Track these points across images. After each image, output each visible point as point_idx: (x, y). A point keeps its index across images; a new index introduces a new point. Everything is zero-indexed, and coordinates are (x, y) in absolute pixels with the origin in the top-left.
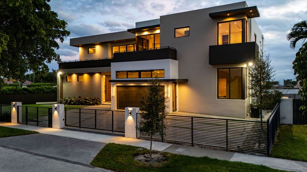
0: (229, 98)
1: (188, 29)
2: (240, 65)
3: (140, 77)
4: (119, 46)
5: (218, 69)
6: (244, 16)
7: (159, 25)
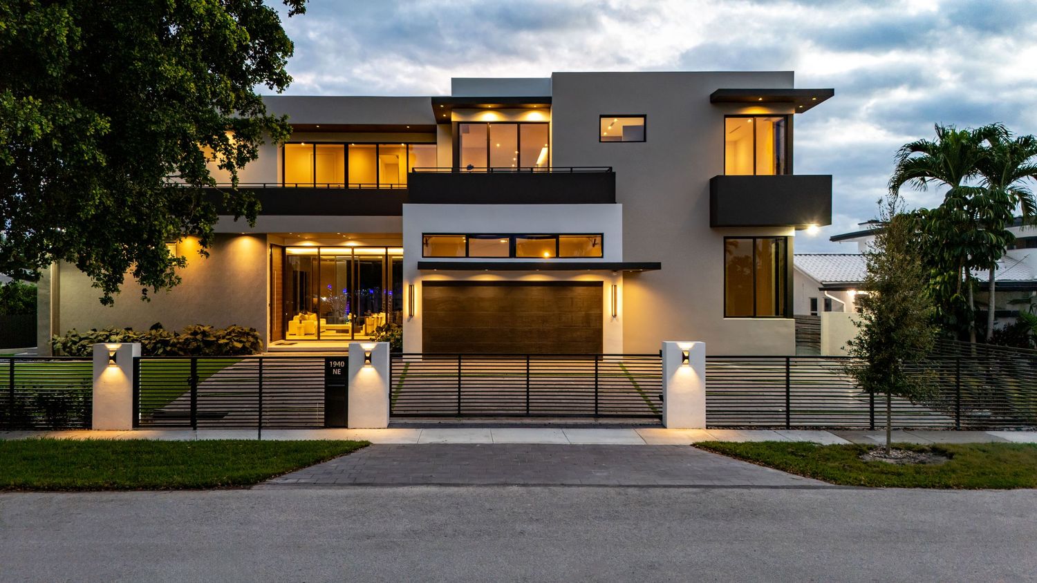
0: (753, 315)
1: (639, 122)
2: (781, 231)
3: (513, 254)
4: (315, 143)
5: (725, 238)
6: (791, 107)
7: (550, 98)
